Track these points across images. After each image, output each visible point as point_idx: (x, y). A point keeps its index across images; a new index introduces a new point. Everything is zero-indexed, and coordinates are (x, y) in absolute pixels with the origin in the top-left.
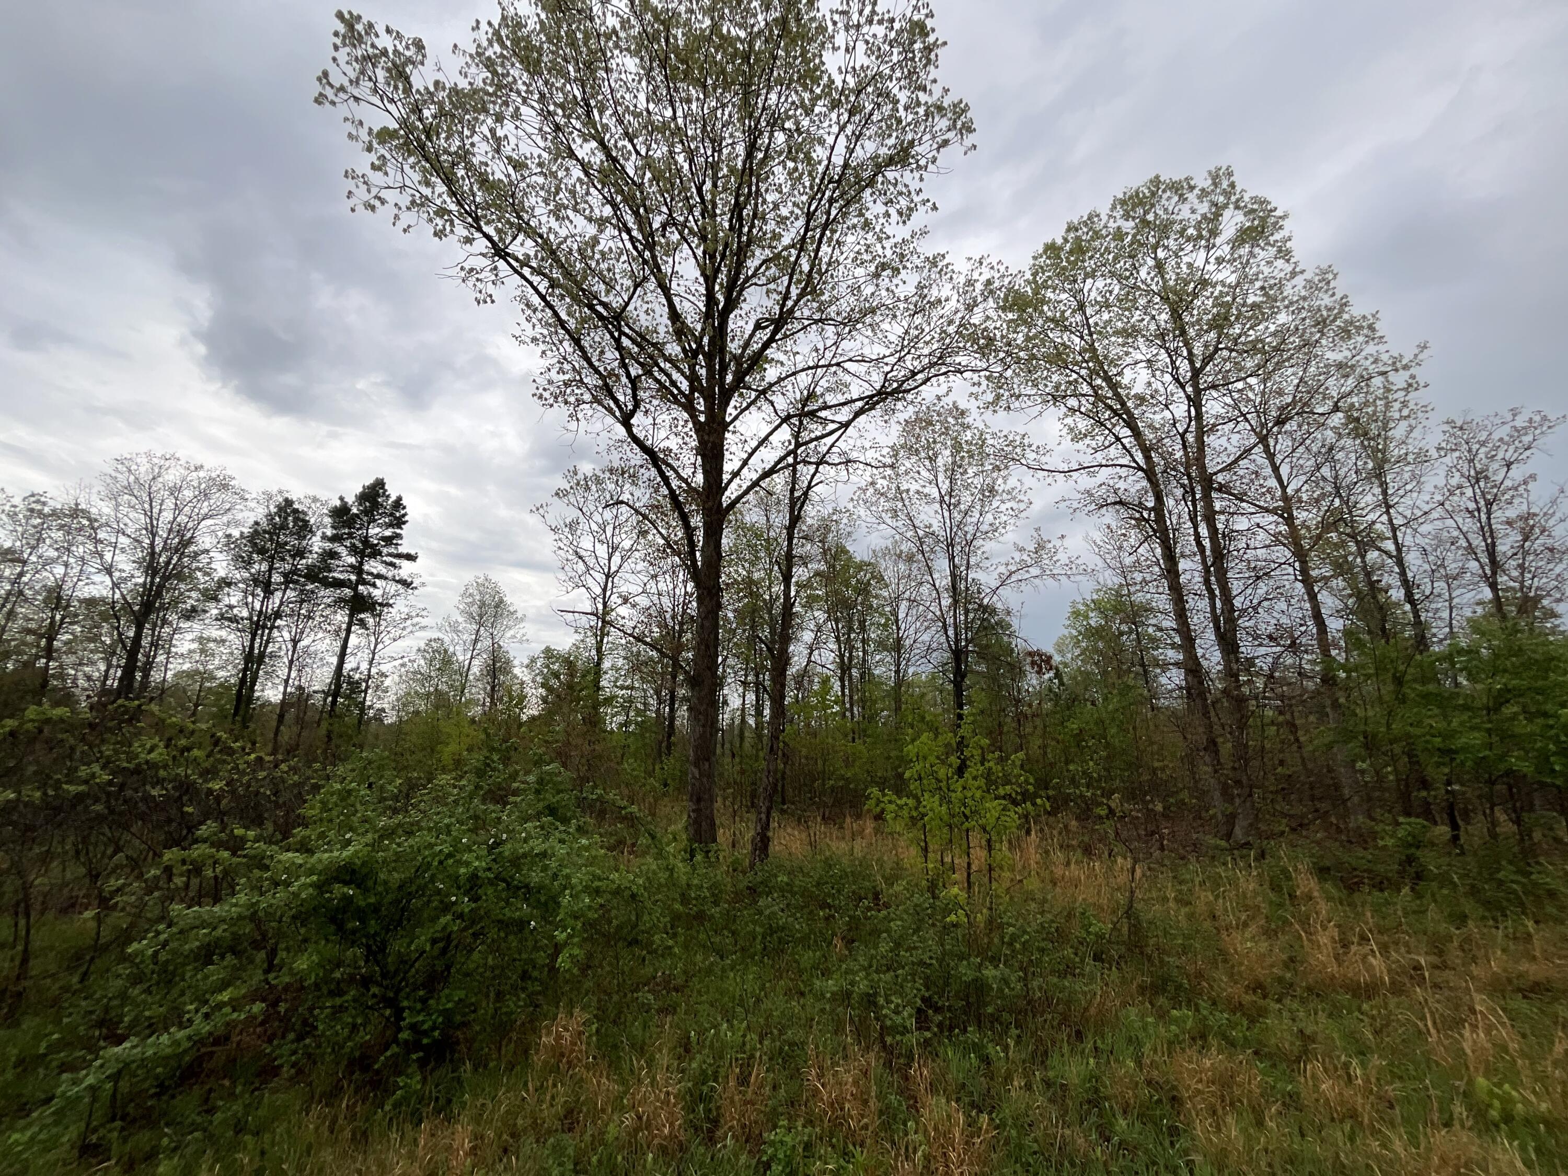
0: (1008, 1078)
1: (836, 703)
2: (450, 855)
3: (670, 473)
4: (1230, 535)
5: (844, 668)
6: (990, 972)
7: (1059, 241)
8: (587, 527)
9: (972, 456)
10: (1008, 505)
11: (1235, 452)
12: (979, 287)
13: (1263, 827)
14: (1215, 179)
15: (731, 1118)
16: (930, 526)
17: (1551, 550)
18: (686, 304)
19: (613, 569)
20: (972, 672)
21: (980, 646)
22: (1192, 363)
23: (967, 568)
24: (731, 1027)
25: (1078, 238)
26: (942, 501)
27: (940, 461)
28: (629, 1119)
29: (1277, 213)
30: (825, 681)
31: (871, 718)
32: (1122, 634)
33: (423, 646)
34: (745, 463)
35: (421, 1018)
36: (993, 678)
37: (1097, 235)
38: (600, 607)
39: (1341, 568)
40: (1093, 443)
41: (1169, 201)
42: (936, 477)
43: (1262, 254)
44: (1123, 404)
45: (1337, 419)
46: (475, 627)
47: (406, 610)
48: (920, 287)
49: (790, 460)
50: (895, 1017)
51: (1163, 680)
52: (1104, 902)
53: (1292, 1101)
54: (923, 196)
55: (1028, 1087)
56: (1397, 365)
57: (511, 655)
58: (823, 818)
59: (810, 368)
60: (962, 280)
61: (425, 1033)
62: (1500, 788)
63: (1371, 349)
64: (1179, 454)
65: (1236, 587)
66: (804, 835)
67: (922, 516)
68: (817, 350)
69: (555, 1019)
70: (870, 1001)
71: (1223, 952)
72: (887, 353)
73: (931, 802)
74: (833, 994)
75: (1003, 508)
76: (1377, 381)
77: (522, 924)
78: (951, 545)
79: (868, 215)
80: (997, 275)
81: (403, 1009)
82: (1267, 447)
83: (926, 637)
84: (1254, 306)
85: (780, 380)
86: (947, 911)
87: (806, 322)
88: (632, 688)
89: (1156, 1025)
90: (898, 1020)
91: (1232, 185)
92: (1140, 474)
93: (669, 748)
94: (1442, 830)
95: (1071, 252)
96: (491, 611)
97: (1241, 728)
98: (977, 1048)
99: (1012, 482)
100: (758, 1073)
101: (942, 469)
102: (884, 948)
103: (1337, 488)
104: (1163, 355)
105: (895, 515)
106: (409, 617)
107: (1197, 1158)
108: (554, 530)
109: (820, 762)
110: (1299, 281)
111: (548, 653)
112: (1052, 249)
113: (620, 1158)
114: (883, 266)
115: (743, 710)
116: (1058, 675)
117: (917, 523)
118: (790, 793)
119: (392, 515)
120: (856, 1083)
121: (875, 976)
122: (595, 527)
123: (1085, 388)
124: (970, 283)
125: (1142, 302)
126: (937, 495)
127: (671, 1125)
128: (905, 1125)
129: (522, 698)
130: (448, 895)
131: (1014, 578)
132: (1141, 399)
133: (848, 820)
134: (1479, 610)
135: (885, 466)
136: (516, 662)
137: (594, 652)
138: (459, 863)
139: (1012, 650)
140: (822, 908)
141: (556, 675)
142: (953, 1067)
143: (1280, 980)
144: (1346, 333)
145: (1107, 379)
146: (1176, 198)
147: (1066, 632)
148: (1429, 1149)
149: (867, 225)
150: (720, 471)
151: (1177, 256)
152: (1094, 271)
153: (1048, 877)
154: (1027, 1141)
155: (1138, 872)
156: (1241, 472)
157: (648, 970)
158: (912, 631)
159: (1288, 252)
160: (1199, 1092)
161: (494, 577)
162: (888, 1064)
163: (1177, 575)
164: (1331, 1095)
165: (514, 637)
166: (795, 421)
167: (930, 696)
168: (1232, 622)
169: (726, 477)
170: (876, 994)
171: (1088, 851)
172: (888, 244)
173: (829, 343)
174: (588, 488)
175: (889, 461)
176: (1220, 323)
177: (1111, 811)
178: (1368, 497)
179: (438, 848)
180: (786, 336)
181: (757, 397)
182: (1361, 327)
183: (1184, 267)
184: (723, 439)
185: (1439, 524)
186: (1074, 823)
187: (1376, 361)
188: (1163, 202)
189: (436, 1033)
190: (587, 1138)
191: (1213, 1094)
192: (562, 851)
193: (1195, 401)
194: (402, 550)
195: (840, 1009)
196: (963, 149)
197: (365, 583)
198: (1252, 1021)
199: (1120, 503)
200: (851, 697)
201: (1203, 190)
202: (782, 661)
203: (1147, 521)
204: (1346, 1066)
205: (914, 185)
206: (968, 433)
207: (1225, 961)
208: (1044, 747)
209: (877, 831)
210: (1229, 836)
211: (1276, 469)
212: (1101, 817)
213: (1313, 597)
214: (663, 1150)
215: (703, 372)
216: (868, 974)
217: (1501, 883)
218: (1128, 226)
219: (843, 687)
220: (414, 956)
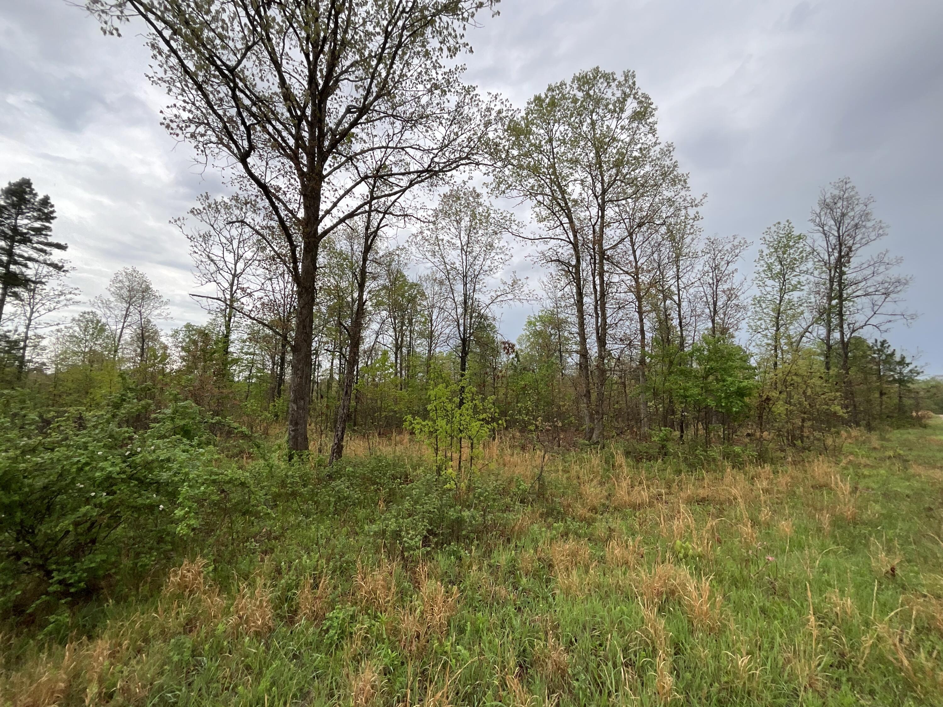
0: (470, 566)
1: (391, 367)
2: (87, 464)
3: (280, 205)
4: (609, 284)
5: (398, 347)
6: (466, 514)
7: (543, 96)
8: (217, 239)
9: (481, 224)
10: (500, 256)
11: (617, 239)
12: (494, 114)
13: (605, 433)
14: (626, 76)
15: (305, 609)
16: (454, 264)
17: (737, 306)
18: (293, 80)
19: (238, 272)
20: (472, 351)
21: (478, 338)
22: (603, 185)
23: (474, 291)
24: (309, 557)
25: (553, 96)
26: (462, 249)
27: (463, 224)
28: (233, 620)
29: (652, 106)
30: (385, 353)
31: (412, 376)
32: (551, 335)
33: (77, 317)
34: (335, 205)
35: (67, 575)
36: (483, 356)
37: (564, 98)
38: (228, 297)
39: (655, 308)
40: (548, 225)
41: (601, 84)
42: (460, 233)
43: (643, 129)
44: (566, 204)
45: (663, 229)
46: (125, 305)
47: (60, 288)
48: (458, 106)
49: (367, 207)
50: (410, 541)
51: (569, 360)
52: (528, 473)
53: (602, 560)
54: (464, 40)
55: (480, 569)
56: (694, 204)
57: (159, 328)
58: (379, 434)
59: (383, 147)
60: (484, 107)
61: (71, 585)
62: (703, 414)
63: (683, 193)
64: (590, 237)
65: (609, 312)
66: (367, 444)
67: (450, 257)
68: (388, 135)
69: (180, 566)
70: (397, 535)
71: (581, 494)
72: (435, 147)
73: (441, 423)
74: (375, 532)
75: (496, 257)
76: (683, 212)
77: (152, 508)
78: (465, 276)
79: (428, 47)
80: (505, 109)
81: (51, 572)
82: (632, 238)
83: (447, 331)
84: (635, 158)
85: (363, 152)
86: (445, 483)
87: (382, 115)
88: (254, 354)
89: (546, 532)
90: (413, 543)
91: (634, 83)
92: (571, 246)
93: (279, 393)
94: (677, 433)
95: (548, 105)
96: (140, 295)
97: (602, 385)
98: (454, 553)
99: (502, 243)
100: (324, 581)
101: (463, 229)
102: (407, 505)
103: (659, 266)
104: (589, 179)
105: (434, 255)
106: (62, 294)
107: (557, 592)
108: (191, 238)
109: (379, 402)
110: (657, 148)
111: (188, 326)
112: (538, 100)
113: (225, 643)
114: (436, 87)
115: (331, 369)
116: (517, 356)
117: (446, 260)
118: (359, 419)
119: (40, 210)
120: (384, 580)
121: (401, 520)
122: (224, 240)
123: (548, 190)
124: (489, 110)
125: (582, 143)
126: (459, 245)
127: (263, 619)
128: (411, 597)
129: (165, 356)
130: (89, 491)
131: (499, 299)
132: (575, 201)
133: (394, 434)
134: (706, 332)
135: (429, 222)
136: (162, 333)
137: (223, 328)
138: (96, 469)
139: (494, 341)
140: (373, 484)
141: (195, 342)
142: (442, 564)
143: (603, 505)
144: (674, 182)
145: (559, 186)
146: (606, 84)
147: (524, 333)
148: (655, 574)
149: (427, 54)
150: (318, 209)
151: (602, 120)
152: (560, 120)
153: (502, 462)
154: (477, 596)
155: (547, 457)
156: (619, 251)
157: (256, 529)
158: (440, 326)
159: (655, 130)
160: (562, 561)
161: (141, 269)
162: (405, 567)
163: (582, 305)
164: (619, 555)
165: (160, 315)
166: (371, 181)
167: (447, 365)
168: (604, 330)
169: (321, 213)
170: (401, 531)
171: (523, 448)
172: (440, 71)
173: (396, 131)
174: (218, 211)
175: (432, 219)
176: (618, 164)
177: (537, 427)
178: (670, 273)
179: (76, 460)
180: (368, 121)
181: (346, 161)
182: (680, 180)
183: (605, 127)
184: (321, 186)
185: (696, 289)
186: (518, 434)
187: (684, 200)
188: (599, 85)
189: (82, 584)
190: (203, 635)
191: (568, 561)
192: (184, 456)
193: (602, 208)
194: (50, 240)
195: (379, 540)
196: (492, 13)
197: (16, 263)
198: (589, 524)
199: (559, 261)
200: (401, 364)
201: (619, 82)
202: (356, 340)
203: (571, 273)
204: (626, 541)
205: (459, 31)
206: (481, 208)
207: (581, 498)
208: (506, 394)
209: (411, 440)
210: (590, 438)
211: (634, 252)
212: (531, 431)
213: (641, 320)
214: (257, 634)
215: (306, 135)
216: (397, 520)
217: (696, 455)
218: (580, 95)
219: (396, 358)
220: (60, 535)
